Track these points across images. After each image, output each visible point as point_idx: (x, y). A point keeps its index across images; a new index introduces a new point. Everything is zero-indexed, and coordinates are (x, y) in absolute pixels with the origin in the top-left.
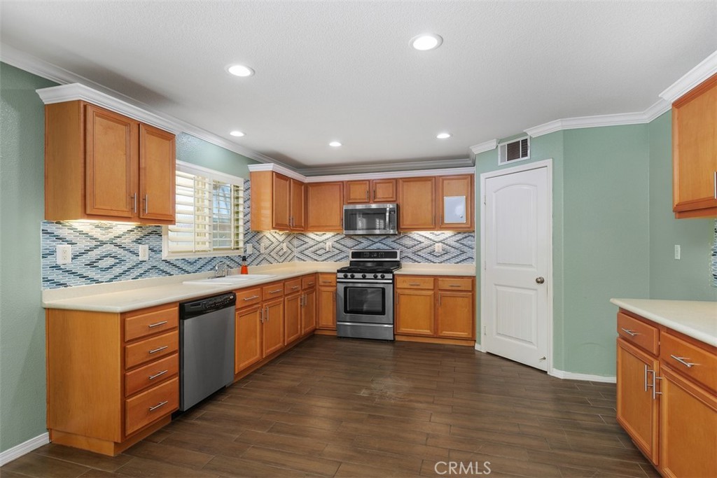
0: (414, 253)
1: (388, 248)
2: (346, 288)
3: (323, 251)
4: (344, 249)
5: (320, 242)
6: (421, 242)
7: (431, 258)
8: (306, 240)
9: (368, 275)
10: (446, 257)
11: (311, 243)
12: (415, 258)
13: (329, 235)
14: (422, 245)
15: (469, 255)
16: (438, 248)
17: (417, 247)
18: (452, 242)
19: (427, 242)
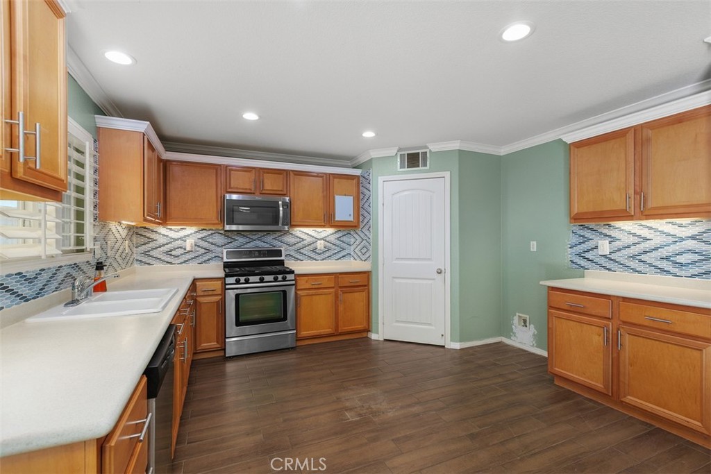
0: (297, 251)
1: (268, 246)
2: (237, 296)
3: (182, 251)
4: (213, 248)
5: (175, 240)
6: (303, 240)
7: (313, 255)
8: (153, 236)
9: (267, 278)
10: (327, 254)
11: (162, 240)
12: (297, 256)
13: (190, 230)
14: (305, 242)
15: (347, 251)
16: (320, 245)
17: (300, 245)
18: (332, 239)
19: (309, 240)
